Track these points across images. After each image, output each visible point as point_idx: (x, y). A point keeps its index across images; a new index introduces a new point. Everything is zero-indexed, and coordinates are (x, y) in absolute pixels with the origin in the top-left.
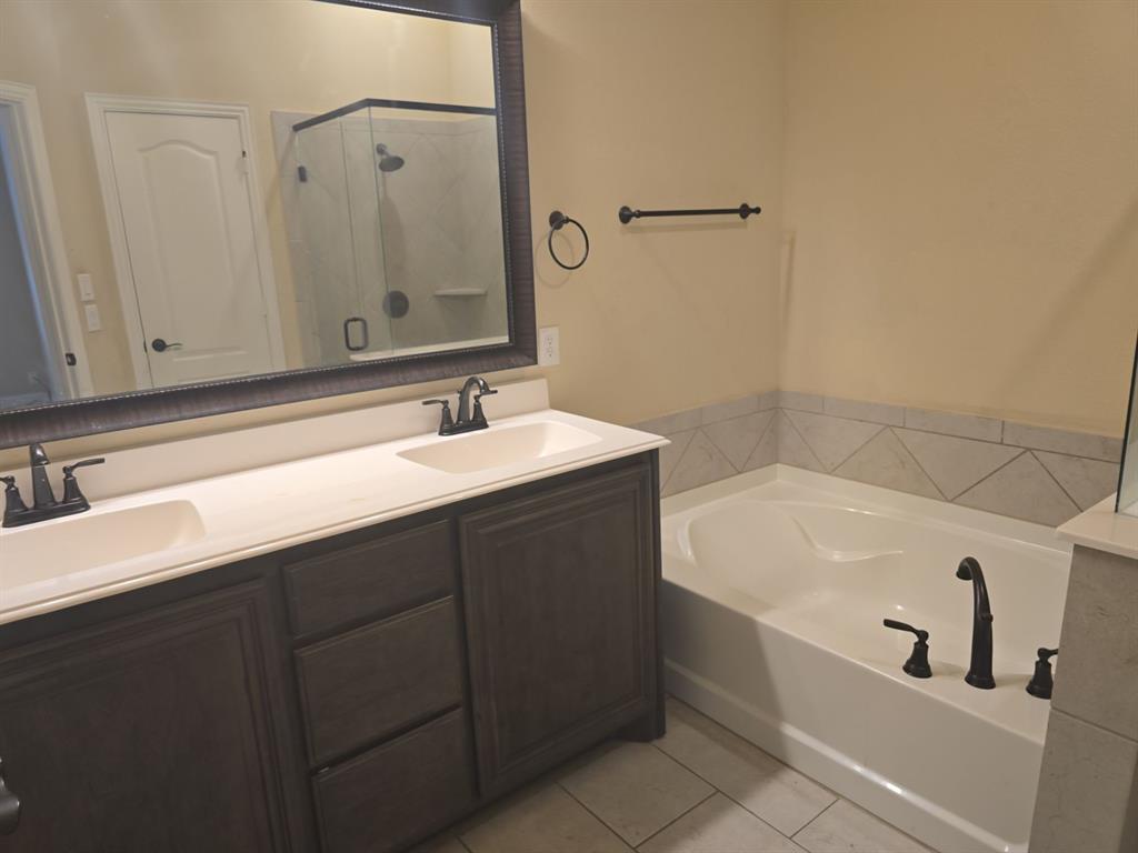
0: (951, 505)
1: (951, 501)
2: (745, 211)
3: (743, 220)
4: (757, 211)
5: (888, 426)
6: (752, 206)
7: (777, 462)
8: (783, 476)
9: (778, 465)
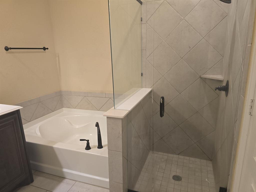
0: (99, 111)
1: (99, 110)
2: (44, 49)
3: (44, 51)
4: (48, 49)
5: (85, 96)
6: (46, 48)
7: (63, 107)
8: (65, 110)
9: (63, 108)
